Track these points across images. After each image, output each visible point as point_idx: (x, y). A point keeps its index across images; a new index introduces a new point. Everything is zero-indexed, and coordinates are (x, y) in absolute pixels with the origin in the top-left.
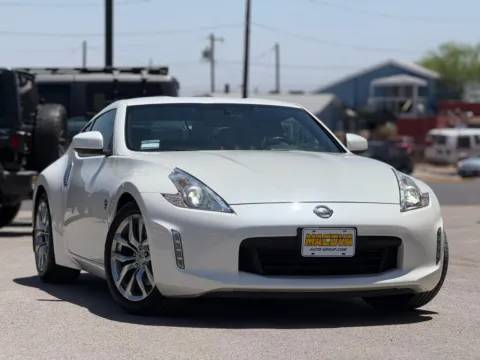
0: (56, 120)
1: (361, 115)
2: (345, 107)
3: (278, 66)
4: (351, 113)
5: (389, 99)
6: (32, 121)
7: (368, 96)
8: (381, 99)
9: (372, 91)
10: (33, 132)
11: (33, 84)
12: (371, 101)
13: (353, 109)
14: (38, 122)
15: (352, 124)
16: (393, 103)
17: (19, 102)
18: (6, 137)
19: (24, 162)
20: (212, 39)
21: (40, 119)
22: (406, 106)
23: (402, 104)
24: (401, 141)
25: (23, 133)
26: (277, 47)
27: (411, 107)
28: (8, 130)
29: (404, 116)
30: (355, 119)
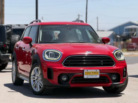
0: (17, 39)
1: (121, 37)
2: (117, 35)
3: (98, 23)
4: (118, 36)
5: (130, 32)
6: (10, 40)
7: (123, 31)
8: (127, 32)
9: (124, 30)
10: (10, 43)
11: (11, 29)
12: (124, 33)
13: (119, 35)
14: (12, 40)
15: (119, 39)
16: (131, 33)
17: (6, 34)
18: (2, 44)
19: (7, 51)
20: (79, 15)
21: (12, 39)
22: (135, 34)
23: (133, 34)
24: (133, 44)
25: (7, 43)
26: (97, 18)
27: (136, 34)
28: (3, 42)
29: (134, 37)
30: (120, 38)
